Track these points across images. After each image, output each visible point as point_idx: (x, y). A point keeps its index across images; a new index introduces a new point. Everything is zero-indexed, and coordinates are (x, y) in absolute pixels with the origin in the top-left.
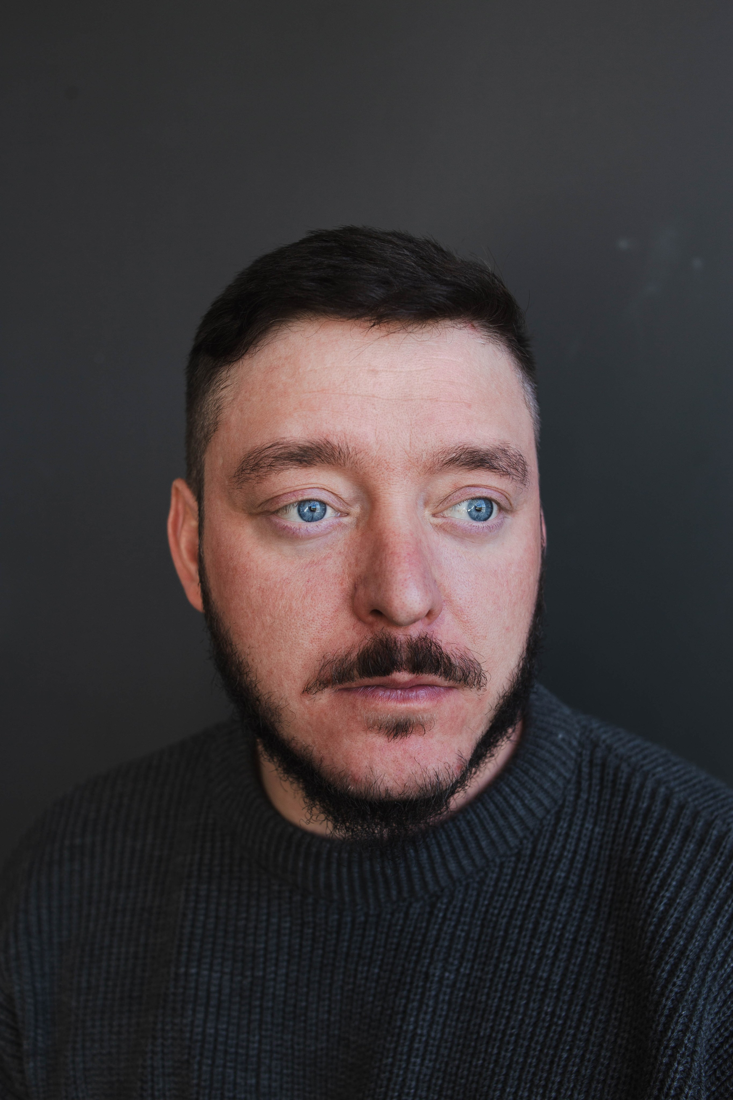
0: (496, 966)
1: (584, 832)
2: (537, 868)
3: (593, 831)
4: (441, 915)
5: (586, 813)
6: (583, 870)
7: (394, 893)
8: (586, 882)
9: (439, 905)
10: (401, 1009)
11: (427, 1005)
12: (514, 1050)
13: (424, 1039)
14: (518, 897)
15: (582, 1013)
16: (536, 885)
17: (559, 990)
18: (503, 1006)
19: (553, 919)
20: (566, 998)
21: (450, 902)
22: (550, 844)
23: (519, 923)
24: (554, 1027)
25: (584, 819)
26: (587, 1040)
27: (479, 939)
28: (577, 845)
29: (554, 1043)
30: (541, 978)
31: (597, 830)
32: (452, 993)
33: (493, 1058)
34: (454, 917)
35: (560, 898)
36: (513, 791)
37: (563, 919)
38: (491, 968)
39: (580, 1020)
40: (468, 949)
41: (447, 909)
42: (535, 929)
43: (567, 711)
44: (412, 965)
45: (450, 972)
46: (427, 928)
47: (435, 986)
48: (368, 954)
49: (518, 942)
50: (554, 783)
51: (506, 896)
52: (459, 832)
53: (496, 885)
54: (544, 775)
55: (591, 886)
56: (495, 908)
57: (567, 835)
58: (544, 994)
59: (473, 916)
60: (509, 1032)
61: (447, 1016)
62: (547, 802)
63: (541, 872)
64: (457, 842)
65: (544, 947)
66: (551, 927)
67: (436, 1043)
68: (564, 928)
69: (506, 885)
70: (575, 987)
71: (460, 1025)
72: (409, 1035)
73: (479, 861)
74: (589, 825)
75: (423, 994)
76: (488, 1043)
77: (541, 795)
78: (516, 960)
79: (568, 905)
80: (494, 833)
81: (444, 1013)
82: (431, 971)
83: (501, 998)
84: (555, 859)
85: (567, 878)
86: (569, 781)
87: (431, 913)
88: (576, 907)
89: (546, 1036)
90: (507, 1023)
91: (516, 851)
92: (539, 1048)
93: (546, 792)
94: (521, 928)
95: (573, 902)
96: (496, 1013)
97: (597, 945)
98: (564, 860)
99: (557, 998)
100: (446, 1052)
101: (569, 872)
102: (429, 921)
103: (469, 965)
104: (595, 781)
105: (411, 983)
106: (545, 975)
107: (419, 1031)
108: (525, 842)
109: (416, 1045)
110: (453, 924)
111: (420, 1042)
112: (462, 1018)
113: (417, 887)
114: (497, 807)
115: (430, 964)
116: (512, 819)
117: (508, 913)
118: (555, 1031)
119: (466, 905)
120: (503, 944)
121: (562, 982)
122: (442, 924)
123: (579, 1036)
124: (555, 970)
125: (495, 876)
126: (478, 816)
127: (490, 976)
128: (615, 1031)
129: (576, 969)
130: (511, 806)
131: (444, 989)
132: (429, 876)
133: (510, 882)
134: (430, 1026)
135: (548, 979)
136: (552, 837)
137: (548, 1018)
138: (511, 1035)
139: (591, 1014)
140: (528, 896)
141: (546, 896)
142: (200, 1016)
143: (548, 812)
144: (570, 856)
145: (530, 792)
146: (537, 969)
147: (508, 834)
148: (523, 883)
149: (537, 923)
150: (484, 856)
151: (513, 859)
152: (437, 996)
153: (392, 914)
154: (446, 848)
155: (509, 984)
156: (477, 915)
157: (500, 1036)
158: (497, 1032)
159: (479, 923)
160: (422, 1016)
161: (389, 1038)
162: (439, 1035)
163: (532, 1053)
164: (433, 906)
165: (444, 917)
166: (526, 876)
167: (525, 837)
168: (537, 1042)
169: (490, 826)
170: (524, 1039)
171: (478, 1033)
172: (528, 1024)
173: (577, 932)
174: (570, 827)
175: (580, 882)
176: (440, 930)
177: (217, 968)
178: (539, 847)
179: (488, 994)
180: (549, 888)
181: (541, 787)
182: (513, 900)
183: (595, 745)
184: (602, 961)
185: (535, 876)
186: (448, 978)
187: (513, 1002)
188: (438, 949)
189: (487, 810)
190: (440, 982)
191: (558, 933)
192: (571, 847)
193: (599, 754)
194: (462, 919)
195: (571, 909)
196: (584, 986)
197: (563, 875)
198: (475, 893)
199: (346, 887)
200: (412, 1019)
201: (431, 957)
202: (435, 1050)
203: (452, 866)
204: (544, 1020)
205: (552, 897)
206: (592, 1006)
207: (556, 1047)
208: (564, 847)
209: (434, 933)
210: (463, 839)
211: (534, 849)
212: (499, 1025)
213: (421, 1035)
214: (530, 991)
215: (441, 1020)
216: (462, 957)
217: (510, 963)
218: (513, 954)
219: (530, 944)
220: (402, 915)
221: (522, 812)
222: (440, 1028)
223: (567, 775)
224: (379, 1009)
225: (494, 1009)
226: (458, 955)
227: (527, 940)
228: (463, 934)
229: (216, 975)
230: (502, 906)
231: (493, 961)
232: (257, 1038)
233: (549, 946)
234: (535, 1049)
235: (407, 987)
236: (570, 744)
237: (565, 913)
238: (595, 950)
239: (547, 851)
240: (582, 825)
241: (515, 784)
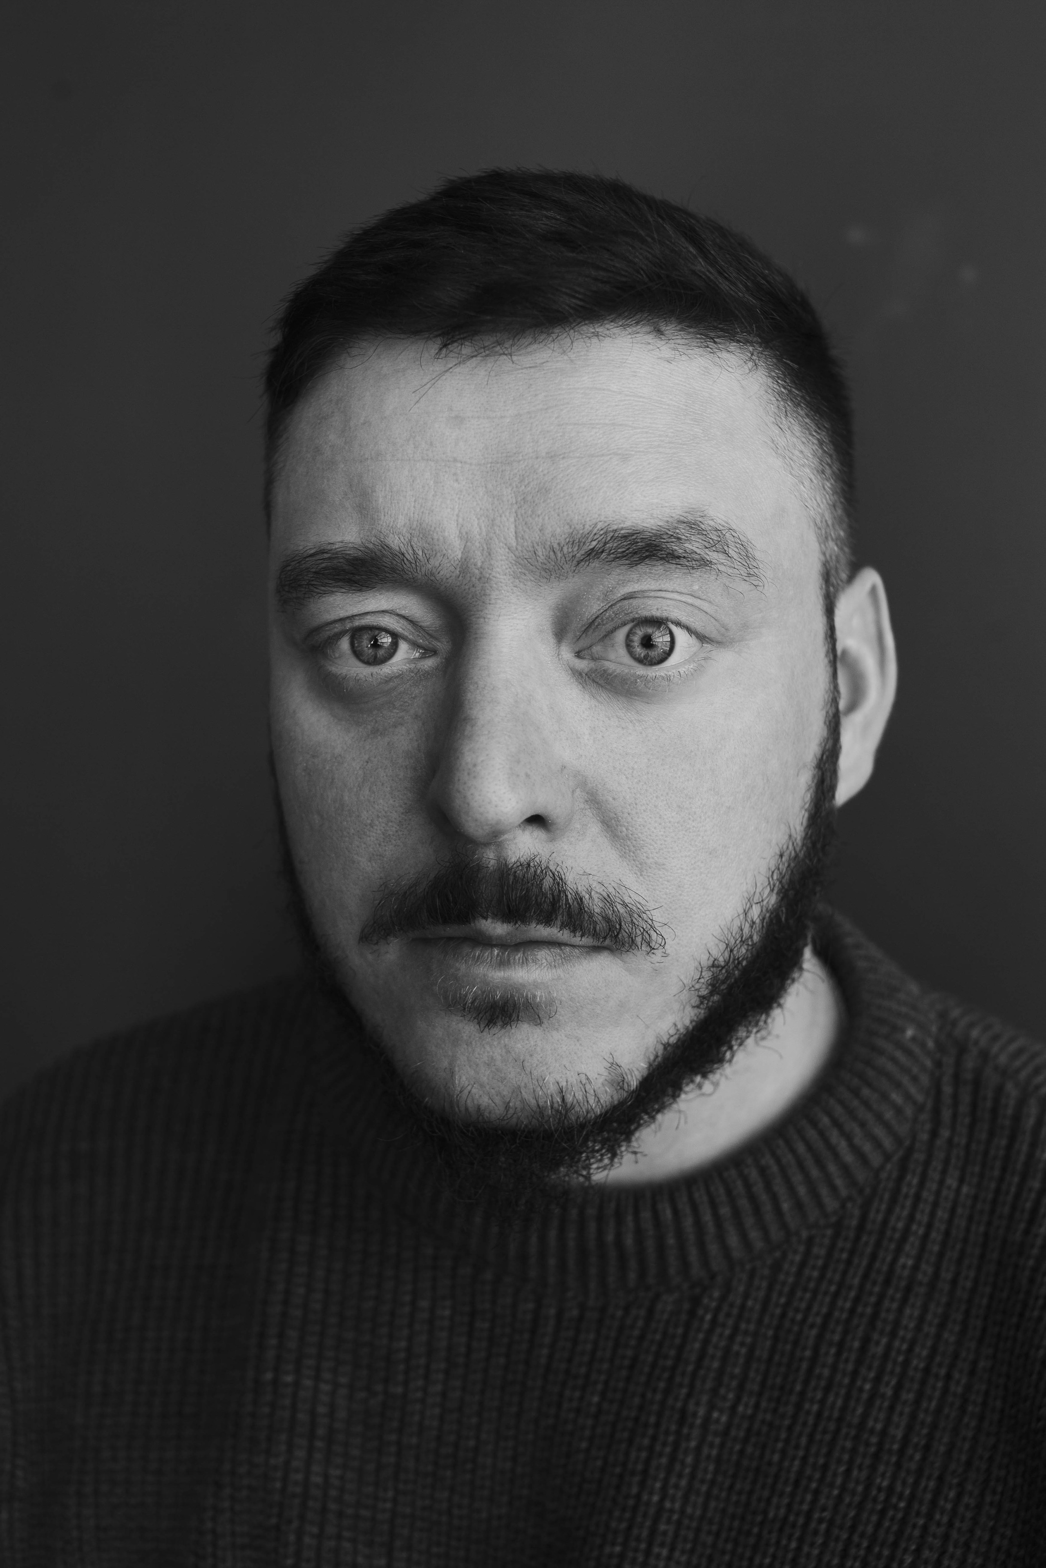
0: (799, 1406)
1: (945, 1192)
2: (869, 1250)
3: (958, 1191)
4: (708, 1317)
5: (947, 1162)
6: (941, 1255)
7: (632, 1276)
8: (947, 1276)
9: (706, 1301)
10: (640, 1467)
11: (683, 1463)
12: (825, 1544)
13: (675, 1517)
14: (836, 1295)
15: (937, 1492)
16: (866, 1276)
17: (902, 1452)
18: (808, 1471)
19: (893, 1334)
20: (913, 1466)
21: (723, 1298)
22: (890, 1211)
23: (837, 1337)
24: (891, 1513)
25: (944, 1172)
26: (946, 1537)
27: (770, 1360)
28: (933, 1214)
29: (891, 1538)
30: (872, 1431)
31: (965, 1189)
32: (722, 1445)
33: (790, 1556)
34: (731, 1322)
35: (904, 1301)
36: (836, 1123)
37: (909, 1336)
38: (790, 1410)
39: (934, 1503)
40: (752, 1374)
41: (718, 1309)
42: (863, 1349)
43: (914, 988)
44: (658, 1397)
45: (721, 1411)
46: (685, 1336)
47: (696, 1433)
48: (583, 1370)
49: (834, 1368)
50: (899, 1111)
51: (815, 1292)
52: (748, 1186)
53: (799, 1273)
54: (885, 1097)
55: (954, 1282)
56: (797, 1310)
57: (917, 1198)
58: (876, 1457)
59: (760, 1322)
60: (816, 1515)
61: (713, 1482)
62: (888, 1143)
63: (874, 1257)
64: (744, 1203)
65: (878, 1380)
66: (889, 1347)
67: (694, 1524)
68: (910, 1350)
69: (816, 1274)
70: (927, 1448)
71: (734, 1498)
72: (652, 1511)
73: (776, 1234)
74: (952, 1182)
75: (676, 1446)
76: (781, 1530)
77: (879, 1131)
78: (831, 1399)
79: (916, 1313)
80: (802, 1190)
81: (709, 1476)
82: (691, 1407)
83: (804, 1459)
84: (897, 1235)
85: (916, 1268)
86: (920, 1108)
87: (692, 1313)
88: (929, 1317)
89: (878, 1525)
90: (814, 1501)
91: (833, 1219)
92: (865, 1544)
93: (887, 1126)
94: (841, 1345)
95: (925, 1309)
96: (797, 1483)
97: (964, 1381)
98: (911, 1239)
99: (898, 1465)
100: (710, 1540)
101: (919, 1259)
102: (688, 1326)
103: (753, 1401)
104: (964, 1108)
105: (657, 1425)
106: (879, 1426)
107: (668, 1505)
108: (849, 1205)
109: (662, 1527)
110: (727, 1332)
111: (669, 1522)
112: (738, 1486)
113: (672, 1271)
114: (810, 1147)
115: (689, 1395)
116: (832, 1168)
117: (819, 1320)
118: (892, 1519)
119: (750, 1303)
120: (810, 1370)
121: (906, 1441)
122: (710, 1331)
123: (933, 1528)
124: (895, 1418)
125: (798, 1258)
126: (778, 1161)
127: (787, 1422)
128: (991, 1524)
129: (929, 1419)
130: (831, 1148)
131: (710, 1438)
132: (693, 1254)
133: (824, 1269)
134: (686, 1498)
135: (884, 1433)
136: (894, 1200)
137: (882, 1497)
138: (820, 1521)
139: (952, 1494)
140: (853, 1294)
141: (881, 1297)
142: (301, 1454)
143: (887, 1157)
144: (921, 1231)
145: (863, 1125)
146: (865, 1416)
147: (824, 1191)
148: (845, 1273)
149: (866, 1341)
150: (784, 1226)
151: (829, 1232)
152: (698, 1449)
153: (627, 1309)
154: (725, 1211)
155: (818, 1437)
156: (766, 1320)
157: (801, 1521)
158: (798, 1514)
159: (770, 1333)
160: (673, 1480)
161: (617, 1513)
162: (698, 1512)
163: (853, 1551)
164: (696, 1301)
165: (714, 1322)
166: (849, 1262)
167: (850, 1198)
168: (862, 1535)
169: (797, 1178)
170: (841, 1528)
171: (765, 1512)
172: (849, 1505)
173: (931, 1357)
174: (922, 1184)
175: (936, 1275)
176: (706, 1342)
177: (327, 1376)
178: (872, 1215)
179: (783, 1452)
180: (887, 1282)
181: (879, 1117)
182: (828, 1299)
183: (962, 1050)
184: (970, 1408)
185: (865, 1263)
186: (717, 1421)
187: (825, 1467)
188: (702, 1372)
189: (793, 1151)
190: (705, 1426)
191: (901, 1359)
192: (922, 1217)
193: (970, 1063)
194: (743, 1326)
195: (921, 1320)
196: (942, 1449)
197: (910, 1262)
198: (764, 1284)
199: (552, 1262)
200: (658, 1485)
201: (692, 1386)
202: (691, 1536)
203: (733, 1240)
204: (875, 1500)
205: (892, 1299)
206: (955, 1481)
207: (895, 1545)
208: (911, 1218)
209: (697, 1345)
210: (752, 1198)
211: (863, 1218)
212: (802, 1502)
213: (672, 1511)
214: (854, 1451)
215: (704, 1488)
216: (741, 1387)
217: (822, 1402)
218: (827, 1389)
219: (855, 1373)
220: (643, 1312)
221: (849, 1158)
222: (701, 1500)
223: (920, 1098)
224: (599, 1463)
225: (793, 1476)
226: (734, 1384)
227: (850, 1367)
228: (744, 1351)
229: (325, 1387)
230: (809, 1308)
231: (794, 1398)
232: (390, 1494)
233: (886, 1378)
234: (858, 1546)
235: (650, 1432)
236: (923, 1045)
237: (912, 1325)
238: (960, 1390)
239: (885, 1222)
240: (941, 1182)
241: (839, 1111)
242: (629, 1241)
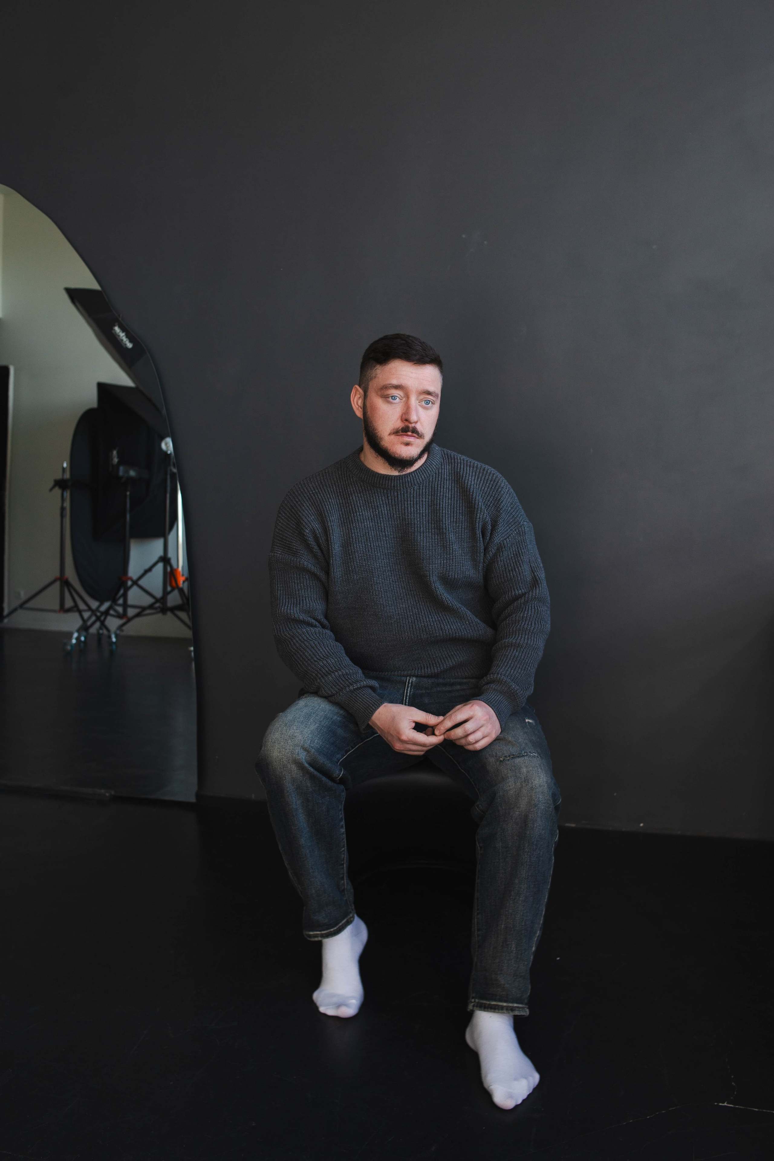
21: (423, 485)
22: (441, 471)
32: (428, 503)
41: (423, 487)
46: (419, 491)
55: (452, 478)
59: (429, 487)
82: (423, 499)
87: (419, 488)
102: (419, 490)
116: (433, 466)
130: (433, 463)
133: (435, 479)
136: (442, 469)
147: (433, 469)
164: (419, 486)
165: (422, 488)
176: (422, 491)
190: (425, 501)
203: (423, 477)
211: (439, 472)
221: (435, 464)
241: (432, 459)
242: (409, 480)
